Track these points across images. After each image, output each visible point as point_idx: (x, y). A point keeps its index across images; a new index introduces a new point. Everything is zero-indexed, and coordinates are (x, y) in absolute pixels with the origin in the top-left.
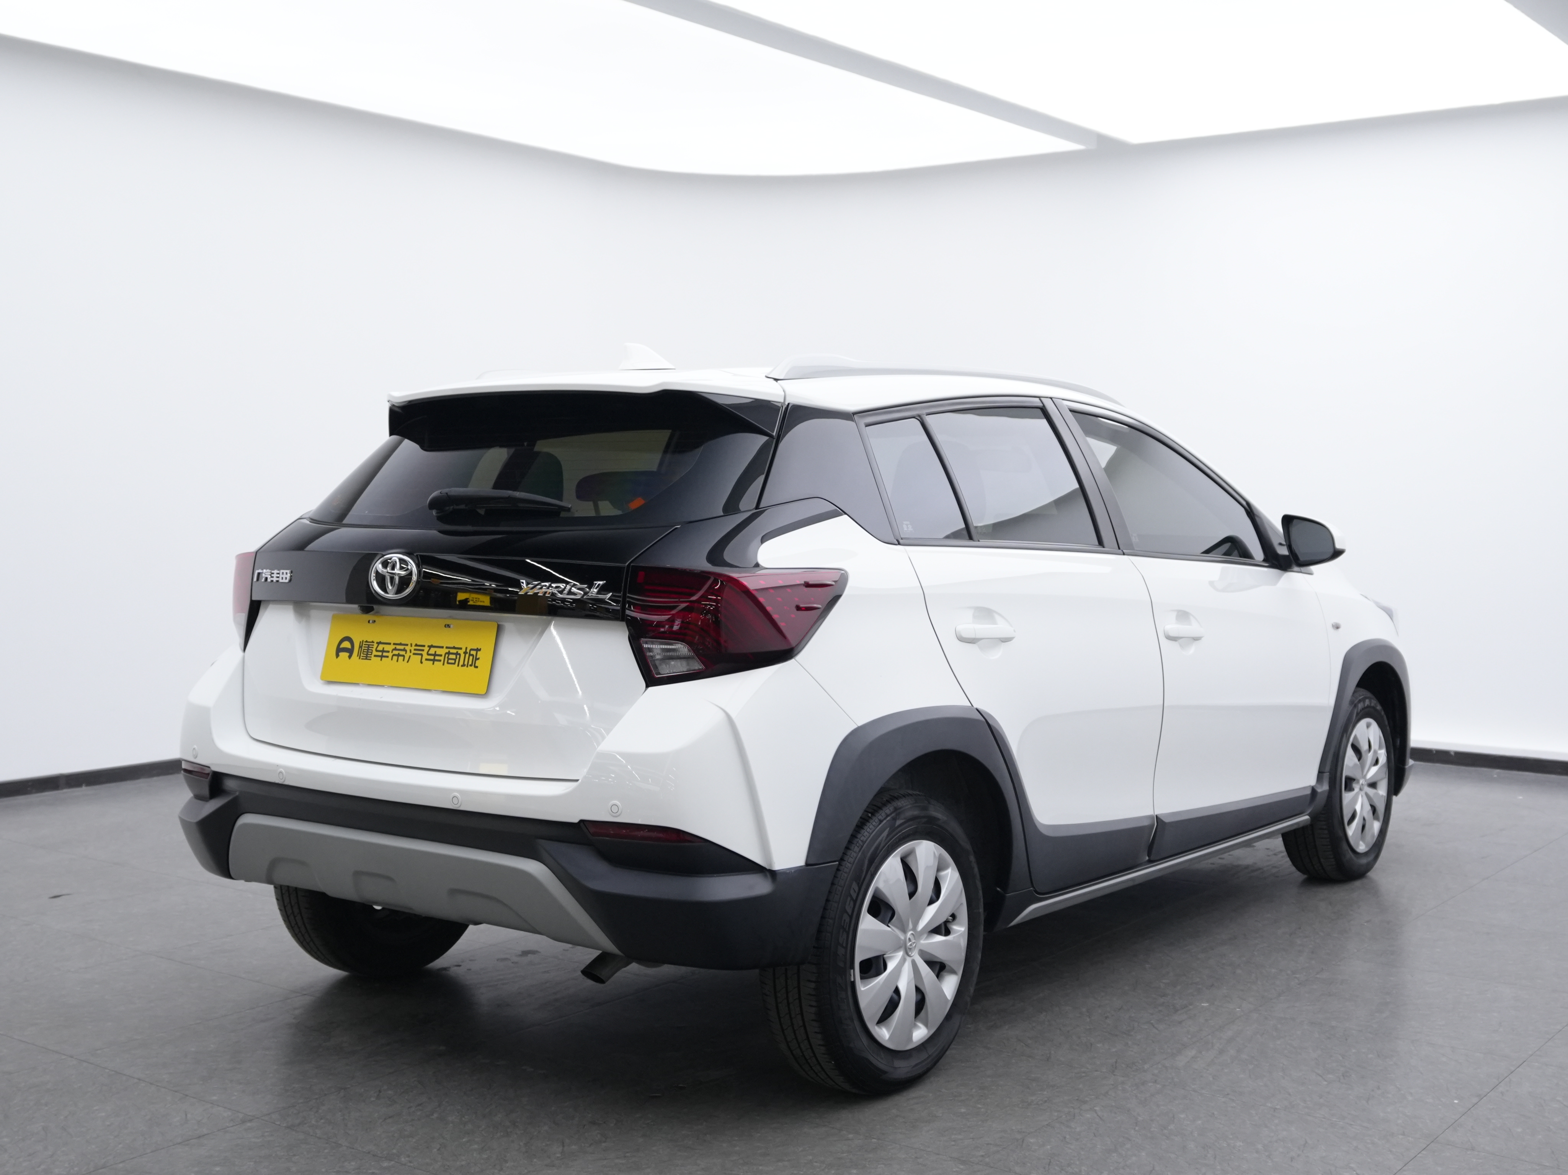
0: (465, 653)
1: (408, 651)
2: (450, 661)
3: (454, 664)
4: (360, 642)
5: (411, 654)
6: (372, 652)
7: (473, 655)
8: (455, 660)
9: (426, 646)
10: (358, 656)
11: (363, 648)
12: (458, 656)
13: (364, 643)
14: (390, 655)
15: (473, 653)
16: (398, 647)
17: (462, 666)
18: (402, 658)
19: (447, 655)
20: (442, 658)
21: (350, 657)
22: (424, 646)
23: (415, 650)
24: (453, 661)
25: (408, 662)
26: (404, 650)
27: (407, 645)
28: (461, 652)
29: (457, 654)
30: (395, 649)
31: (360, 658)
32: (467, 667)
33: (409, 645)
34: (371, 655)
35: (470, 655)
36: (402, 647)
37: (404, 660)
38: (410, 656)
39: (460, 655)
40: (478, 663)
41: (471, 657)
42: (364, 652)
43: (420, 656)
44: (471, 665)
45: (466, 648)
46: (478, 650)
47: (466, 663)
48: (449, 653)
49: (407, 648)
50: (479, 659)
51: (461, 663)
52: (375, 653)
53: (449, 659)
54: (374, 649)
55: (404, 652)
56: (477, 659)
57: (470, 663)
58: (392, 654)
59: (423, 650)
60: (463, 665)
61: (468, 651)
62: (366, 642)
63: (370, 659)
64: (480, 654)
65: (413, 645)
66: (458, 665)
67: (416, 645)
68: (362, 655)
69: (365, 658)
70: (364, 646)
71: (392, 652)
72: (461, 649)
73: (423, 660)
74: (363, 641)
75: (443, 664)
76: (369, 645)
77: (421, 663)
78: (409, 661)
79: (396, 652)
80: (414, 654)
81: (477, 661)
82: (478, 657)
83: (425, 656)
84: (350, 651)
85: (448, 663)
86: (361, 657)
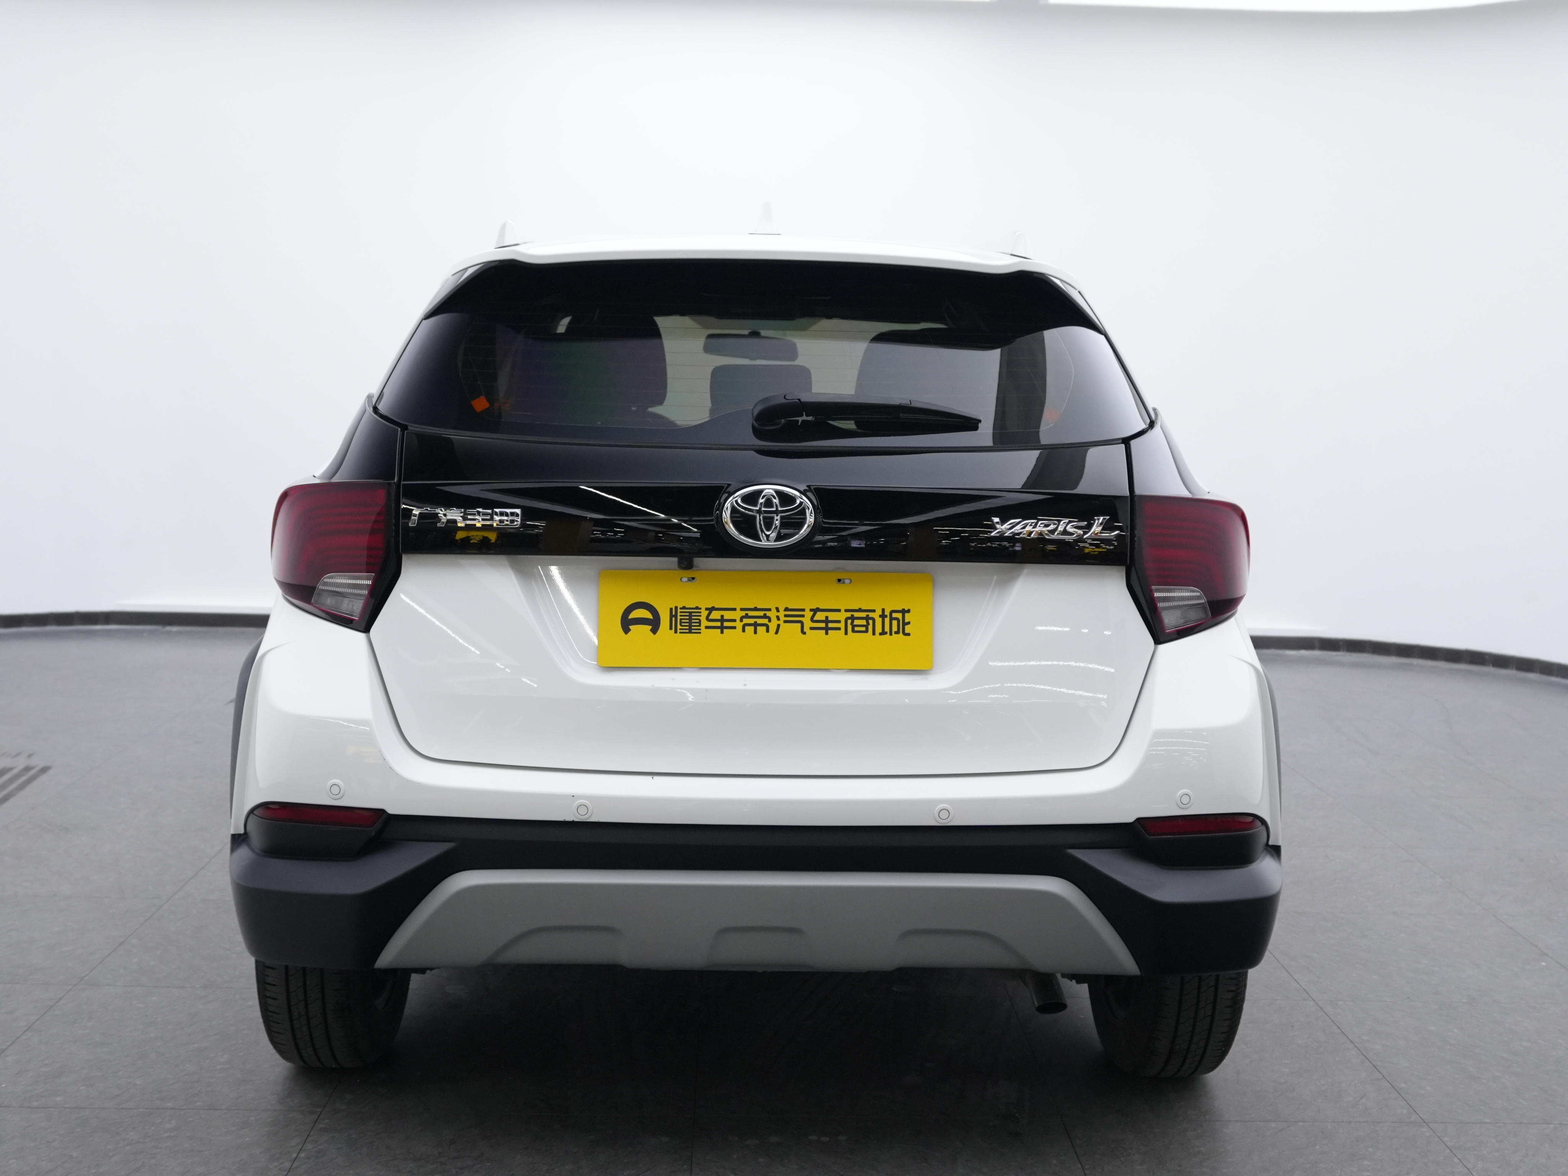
0: (883, 616)
1: (774, 619)
2: (856, 629)
3: (866, 631)
4: (671, 609)
5: (781, 622)
6: (700, 622)
7: (897, 619)
8: (867, 626)
9: (807, 610)
10: (671, 628)
11: (679, 618)
12: (871, 622)
13: (679, 610)
14: (739, 625)
15: (899, 616)
16: (751, 613)
17: (880, 634)
18: (765, 628)
19: (849, 621)
20: (842, 625)
21: (654, 631)
22: (803, 610)
23: (786, 616)
24: (864, 629)
25: (777, 632)
26: (765, 616)
27: (769, 610)
28: (876, 615)
29: (867, 618)
30: (747, 616)
31: (676, 632)
32: (891, 634)
33: (774, 610)
34: (700, 626)
35: (891, 619)
36: (761, 613)
37: (768, 631)
38: (779, 626)
39: (874, 620)
40: (908, 629)
41: (895, 623)
42: (681, 623)
43: (799, 625)
44: (897, 632)
45: (883, 610)
46: (904, 612)
47: (887, 629)
48: (853, 618)
49: (768, 614)
50: (909, 623)
51: (879, 629)
52: (704, 623)
53: (853, 626)
54: (703, 619)
55: (767, 620)
56: (905, 624)
57: (895, 629)
58: (742, 624)
59: (803, 616)
60: (883, 633)
61: (887, 613)
62: (684, 608)
63: (700, 633)
64: (908, 617)
65: (781, 609)
66: (874, 634)
67: (786, 609)
68: (679, 627)
69: (688, 631)
70: (679, 614)
71: (741, 620)
72: (874, 611)
73: (806, 629)
74: (676, 608)
75: (846, 633)
76: (690, 613)
77: (803, 633)
78: (779, 632)
79: (746, 621)
80: (785, 622)
81: (907, 627)
82: (906, 621)
83: (808, 624)
84: (654, 624)
85: (853, 631)
86: (679, 631)
